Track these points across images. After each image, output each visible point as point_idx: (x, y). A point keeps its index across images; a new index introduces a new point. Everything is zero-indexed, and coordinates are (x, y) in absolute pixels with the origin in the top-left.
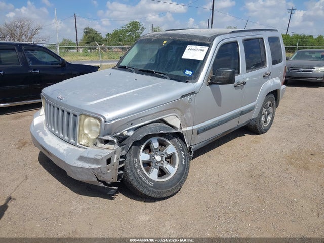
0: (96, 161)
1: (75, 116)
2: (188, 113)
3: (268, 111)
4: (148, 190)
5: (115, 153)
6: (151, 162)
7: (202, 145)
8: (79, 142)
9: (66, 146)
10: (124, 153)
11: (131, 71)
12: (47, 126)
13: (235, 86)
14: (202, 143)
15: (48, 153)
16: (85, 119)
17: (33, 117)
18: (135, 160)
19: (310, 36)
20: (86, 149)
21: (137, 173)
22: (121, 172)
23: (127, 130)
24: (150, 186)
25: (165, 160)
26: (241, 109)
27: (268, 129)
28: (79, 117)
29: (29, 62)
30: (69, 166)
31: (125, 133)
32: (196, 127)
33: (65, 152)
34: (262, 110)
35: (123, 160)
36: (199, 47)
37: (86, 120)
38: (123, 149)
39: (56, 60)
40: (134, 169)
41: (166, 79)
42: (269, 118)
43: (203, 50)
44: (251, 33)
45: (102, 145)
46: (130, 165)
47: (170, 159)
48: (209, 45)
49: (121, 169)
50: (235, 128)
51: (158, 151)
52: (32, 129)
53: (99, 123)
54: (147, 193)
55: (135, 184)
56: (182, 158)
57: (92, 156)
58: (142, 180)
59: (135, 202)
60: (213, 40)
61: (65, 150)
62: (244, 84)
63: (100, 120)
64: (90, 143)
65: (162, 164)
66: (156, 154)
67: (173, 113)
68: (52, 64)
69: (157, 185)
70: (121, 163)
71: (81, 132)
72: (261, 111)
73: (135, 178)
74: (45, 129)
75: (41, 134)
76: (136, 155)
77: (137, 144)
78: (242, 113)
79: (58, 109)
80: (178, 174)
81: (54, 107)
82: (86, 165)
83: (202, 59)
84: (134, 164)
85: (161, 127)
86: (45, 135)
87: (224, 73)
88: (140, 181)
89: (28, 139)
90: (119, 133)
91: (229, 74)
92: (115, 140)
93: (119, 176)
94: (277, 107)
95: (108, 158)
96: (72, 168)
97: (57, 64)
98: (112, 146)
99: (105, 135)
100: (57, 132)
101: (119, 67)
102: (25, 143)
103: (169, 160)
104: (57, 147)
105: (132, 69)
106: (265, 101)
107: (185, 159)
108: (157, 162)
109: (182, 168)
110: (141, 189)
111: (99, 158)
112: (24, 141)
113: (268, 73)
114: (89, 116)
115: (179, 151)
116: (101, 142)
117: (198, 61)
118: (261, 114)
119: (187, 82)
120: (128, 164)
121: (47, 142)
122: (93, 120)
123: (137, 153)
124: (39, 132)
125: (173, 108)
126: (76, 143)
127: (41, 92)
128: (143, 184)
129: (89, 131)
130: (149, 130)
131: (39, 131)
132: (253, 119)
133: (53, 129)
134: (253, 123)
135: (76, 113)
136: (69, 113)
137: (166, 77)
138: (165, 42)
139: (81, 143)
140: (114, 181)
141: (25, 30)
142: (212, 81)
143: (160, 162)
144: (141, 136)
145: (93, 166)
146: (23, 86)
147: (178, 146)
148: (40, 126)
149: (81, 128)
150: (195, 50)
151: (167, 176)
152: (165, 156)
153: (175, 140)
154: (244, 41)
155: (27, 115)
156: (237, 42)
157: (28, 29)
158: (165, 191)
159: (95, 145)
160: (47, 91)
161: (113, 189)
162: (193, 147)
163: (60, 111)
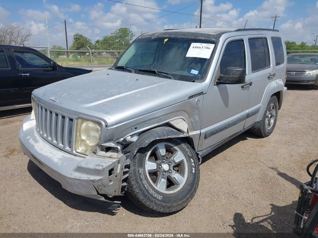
0: (96, 172)
1: (71, 120)
2: (195, 116)
3: (271, 114)
4: (156, 204)
5: (119, 163)
6: (158, 171)
7: (209, 150)
8: (76, 150)
9: (61, 154)
10: (128, 162)
11: (130, 71)
12: (39, 132)
13: (242, 87)
14: (210, 148)
15: (40, 162)
16: (82, 123)
17: (22, 122)
18: (141, 170)
19: (293, 43)
20: (84, 157)
21: (143, 185)
22: (125, 184)
23: (130, 136)
24: (158, 200)
25: (173, 169)
26: (247, 111)
27: (271, 133)
28: (75, 121)
29: (19, 65)
30: (64, 177)
31: (129, 138)
32: (203, 131)
33: (60, 162)
34: (266, 112)
35: (127, 170)
36: (204, 45)
37: (84, 125)
38: (127, 157)
39: (47, 63)
40: (139, 181)
41: (170, 78)
42: (272, 121)
43: (209, 48)
44: (255, 32)
45: (103, 153)
46: (135, 175)
47: (178, 167)
48: (215, 43)
49: (125, 180)
50: (240, 131)
51: (165, 158)
52: (22, 135)
53: (99, 128)
54: (155, 208)
55: (141, 197)
56: (192, 166)
57: (91, 166)
58: (149, 193)
59: (140, 217)
60: (220, 38)
61: (59, 159)
62: (250, 85)
63: (100, 124)
64: (88, 151)
65: (170, 173)
66: (163, 162)
67: (180, 116)
68: (42, 67)
69: (166, 198)
70: (125, 173)
71: (78, 138)
72: (265, 114)
73: (141, 190)
74: (36, 135)
75: (31, 141)
76: (142, 164)
77: (142, 151)
78: (248, 116)
79: (51, 112)
80: (189, 185)
81: (46, 110)
82: (85, 177)
83: (208, 57)
84: (140, 174)
85: (168, 132)
86: (36, 141)
87: (234, 72)
88: (146, 193)
89: (17, 146)
90: (122, 139)
91: (239, 73)
92: (119, 147)
93: (123, 188)
94: (279, 110)
95: (110, 169)
96: (68, 180)
97: (48, 67)
98: (115, 155)
99: (106, 142)
100: (50, 138)
101: (116, 68)
102: (14, 150)
103: (177, 169)
104: (50, 155)
105: (131, 69)
106: (269, 103)
107: (195, 168)
108: (165, 171)
109: (191, 178)
110: (148, 204)
111: (100, 168)
112: (12, 148)
113: (272, 73)
114: (88, 120)
115: (188, 158)
116: (102, 150)
117: (205, 59)
118: (265, 116)
119: (194, 81)
120: (132, 175)
121: (38, 150)
122: (91, 125)
123: (142, 161)
124: (29, 139)
125: (181, 110)
126: (72, 150)
127: (31, 94)
128: (150, 197)
129: (87, 137)
130: (156, 135)
131: (28, 137)
132: (258, 122)
133: (45, 135)
134: (257, 126)
135: (72, 117)
136: (63, 117)
137: (170, 76)
138: (166, 40)
139: (78, 151)
140: (117, 195)
141: (15, 36)
142: (220, 81)
143: (167, 171)
144: (148, 142)
145: (92, 178)
146: (12, 90)
147: (187, 152)
148: (30, 131)
149: (78, 134)
150: (200, 48)
151: (176, 188)
152: (173, 165)
153: (183, 145)
154: (250, 39)
155: (17, 120)
156: (242, 40)
157: (18, 36)
158: (175, 204)
159: (95, 153)
160: (38, 92)
161: (115, 203)
162: (200, 153)
163: (54, 115)
